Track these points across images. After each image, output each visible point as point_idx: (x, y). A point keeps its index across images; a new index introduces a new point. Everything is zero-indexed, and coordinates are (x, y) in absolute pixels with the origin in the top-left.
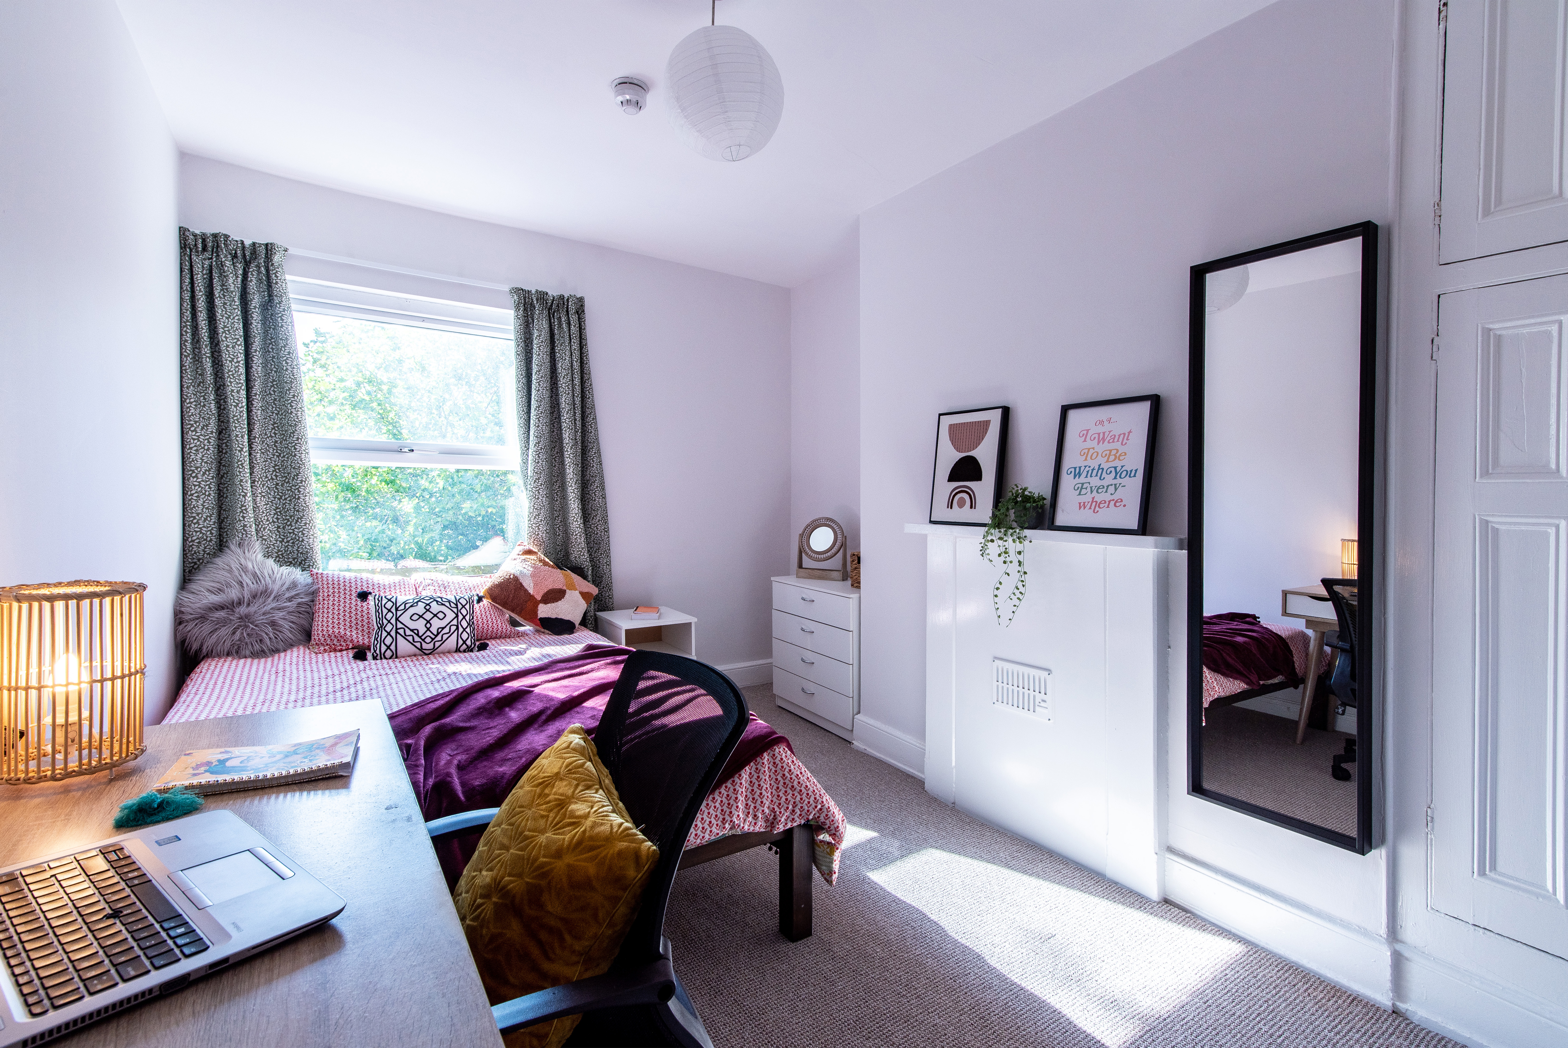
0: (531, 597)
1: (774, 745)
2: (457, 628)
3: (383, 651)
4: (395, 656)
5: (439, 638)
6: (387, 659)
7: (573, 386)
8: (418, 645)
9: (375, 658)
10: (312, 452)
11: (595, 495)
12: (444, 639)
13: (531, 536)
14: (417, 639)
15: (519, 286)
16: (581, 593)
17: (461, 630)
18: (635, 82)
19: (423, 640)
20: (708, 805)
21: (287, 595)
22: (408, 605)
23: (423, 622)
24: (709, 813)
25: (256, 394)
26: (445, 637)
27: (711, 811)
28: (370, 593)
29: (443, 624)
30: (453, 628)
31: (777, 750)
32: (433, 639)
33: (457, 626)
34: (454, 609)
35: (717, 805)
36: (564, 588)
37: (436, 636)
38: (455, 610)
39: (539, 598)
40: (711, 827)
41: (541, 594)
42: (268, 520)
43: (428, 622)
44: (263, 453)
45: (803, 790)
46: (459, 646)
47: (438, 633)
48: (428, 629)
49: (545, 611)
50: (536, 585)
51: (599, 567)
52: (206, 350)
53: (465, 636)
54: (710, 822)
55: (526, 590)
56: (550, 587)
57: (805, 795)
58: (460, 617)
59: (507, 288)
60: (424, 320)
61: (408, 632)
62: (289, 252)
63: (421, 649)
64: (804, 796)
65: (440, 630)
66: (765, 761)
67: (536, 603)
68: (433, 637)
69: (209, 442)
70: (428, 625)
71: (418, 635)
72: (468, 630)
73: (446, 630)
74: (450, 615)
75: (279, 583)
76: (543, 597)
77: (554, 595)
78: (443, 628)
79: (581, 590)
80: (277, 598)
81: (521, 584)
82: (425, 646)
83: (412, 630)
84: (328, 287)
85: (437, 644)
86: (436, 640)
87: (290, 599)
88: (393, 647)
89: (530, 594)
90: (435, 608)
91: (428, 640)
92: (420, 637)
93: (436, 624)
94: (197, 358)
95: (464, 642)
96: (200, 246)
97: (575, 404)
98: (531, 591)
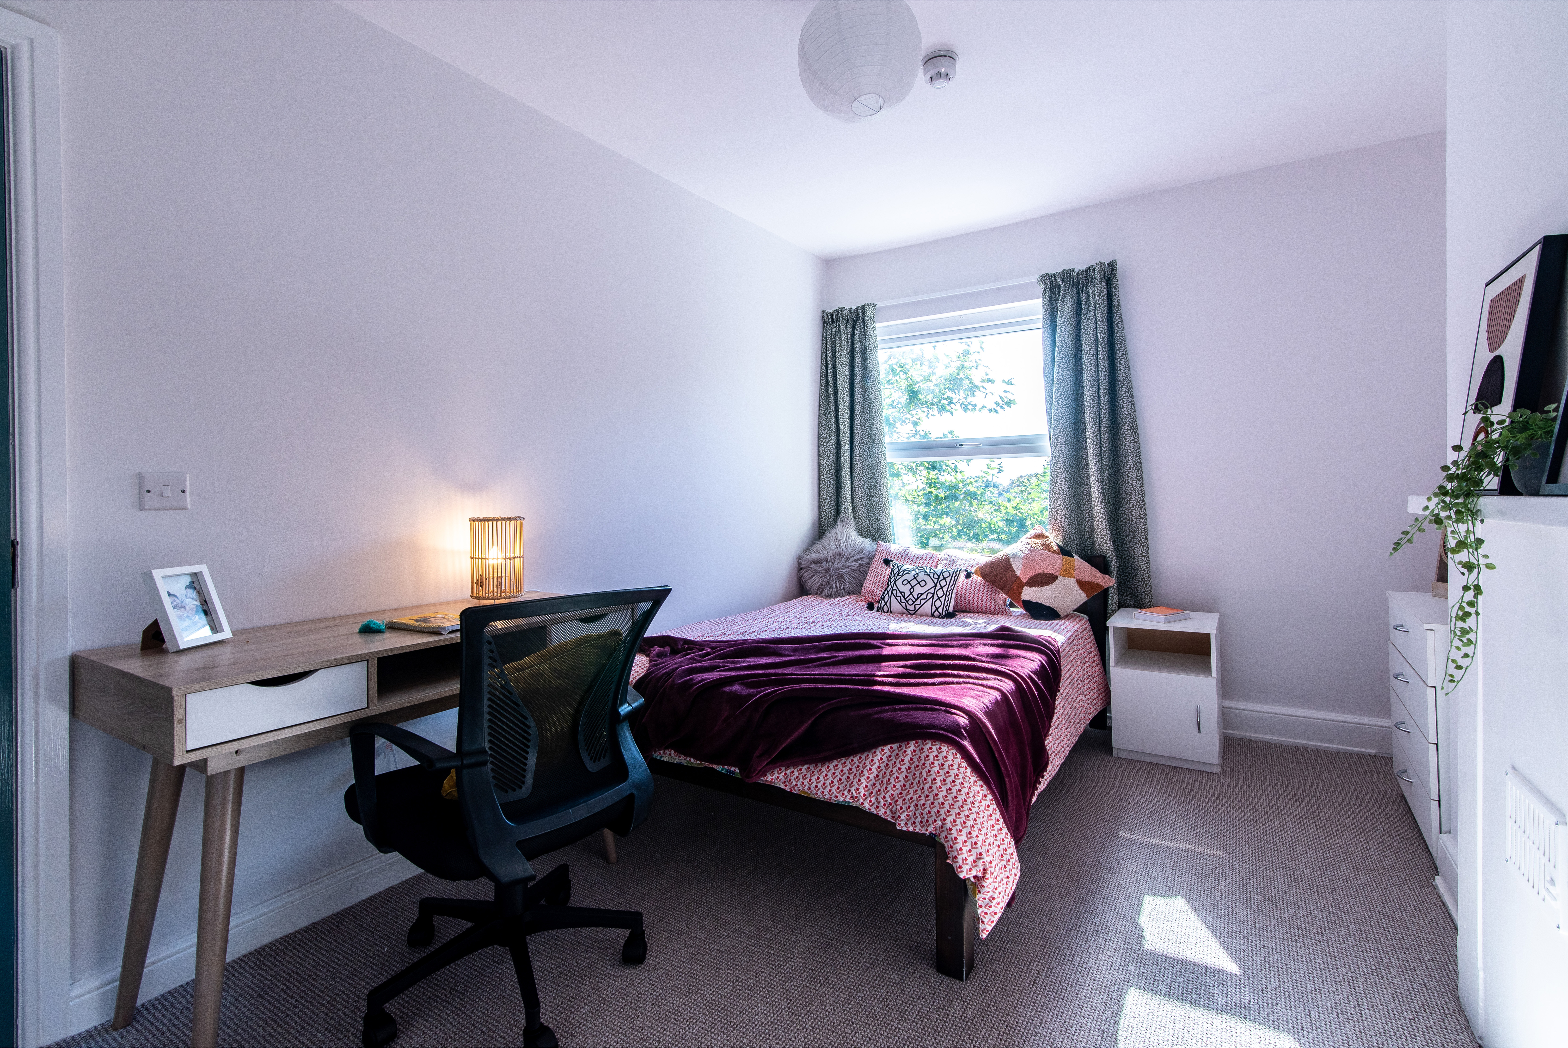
0: (1018, 578)
1: (929, 739)
2: (933, 596)
3: (882, 606)
4: (889, 611)
5: (918, 602)
6: (884, 612)
7: (1097, 359)
8: (904, 605)
9: (878, 610)
10: (888, 454)
11: (1128, 477)
12: (922, 604)
13: (1050, 521)
14: (903, 600)
15: (1044, 273)
16: (1077, 581)
17: (936, 598)
18: (942, 53)
19: (907, 602)
20: (837, 765)
21: (856, 557)
22: (905, 572)
23: (909, 586)
24: (834, 773)
25: (857, 414)
26: (923, 602)
27: (837, 773)
28: (892, 561)
29: (922, 590)
30: (930, 595)
31: (929, 745)
32: (914, 602)
33: (933, 594)
34: (934, 580)
35: (845, 770)
36: (1057, 574)
37: (916, 600)
38: (936, 581)
39: (1024, 581)
40: (831, 787)
41: (1028, 577)
42: (862, 505)
43: (913, 587)
44: (861, 456)
45: (931, 797)
46: (933, 611)
47: (918, 598)
48: (911, 593)
49: (1029, 594)
50: (1025, 567)
51: (1134, 558)
52: (831, 389)
53: (938, 604)
54: (832, 782)
55: (1014, 572)
56: (1040, 571)
57: (930, 802)
58: (938, 587)
59: (1034, 279)
60: (975, 329)
61: (899, 594)
62: (877, 306)
63: (906, 609)
64: (928, 803)
65: (919, 595)
66: (909, 751)
67: (1021, 585)
68: (914, 600)
69: (830, 452)
70: (912, 590)
71: (904, 597)
72: (942, 599)
73: (924, 596)
74: (930, 584)
75: (850, 548)
76: (1029, 579)
77: (1043, 580)
78: (922, 594)
79: (1080, 578)
80: (848, 558)
81: (1011, 565)
82: (909, 607)
83: (901, 592)
84: (908, 323)
85: (917, 607)
86: (916, 603)
87: (855, 561)
88: (888, 604)
89: (1016, 575)
90: (921, 576)
91: (911, 602)
92: (905, 599)
93: (918, 590)
94: (827, 397)
95: (937, 609)
96: (830, 320)
97: (1098, 380)
98: (1018, 573)
